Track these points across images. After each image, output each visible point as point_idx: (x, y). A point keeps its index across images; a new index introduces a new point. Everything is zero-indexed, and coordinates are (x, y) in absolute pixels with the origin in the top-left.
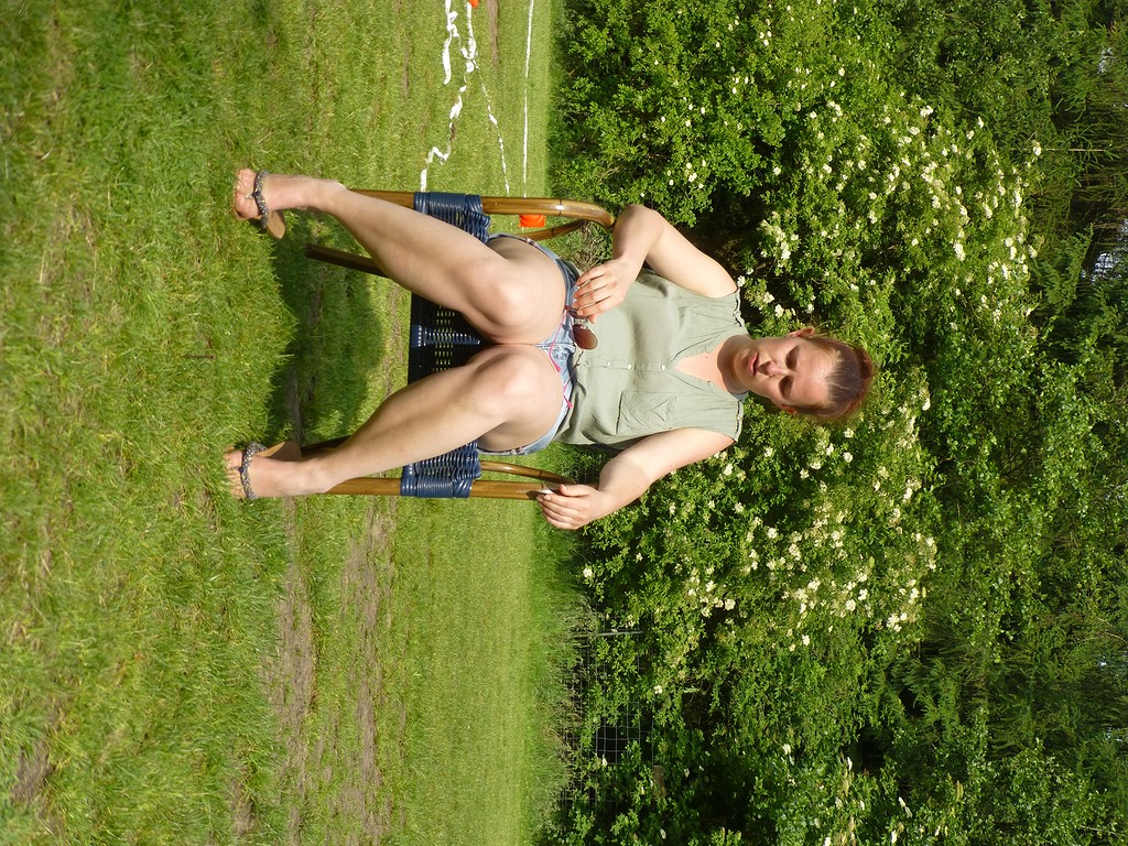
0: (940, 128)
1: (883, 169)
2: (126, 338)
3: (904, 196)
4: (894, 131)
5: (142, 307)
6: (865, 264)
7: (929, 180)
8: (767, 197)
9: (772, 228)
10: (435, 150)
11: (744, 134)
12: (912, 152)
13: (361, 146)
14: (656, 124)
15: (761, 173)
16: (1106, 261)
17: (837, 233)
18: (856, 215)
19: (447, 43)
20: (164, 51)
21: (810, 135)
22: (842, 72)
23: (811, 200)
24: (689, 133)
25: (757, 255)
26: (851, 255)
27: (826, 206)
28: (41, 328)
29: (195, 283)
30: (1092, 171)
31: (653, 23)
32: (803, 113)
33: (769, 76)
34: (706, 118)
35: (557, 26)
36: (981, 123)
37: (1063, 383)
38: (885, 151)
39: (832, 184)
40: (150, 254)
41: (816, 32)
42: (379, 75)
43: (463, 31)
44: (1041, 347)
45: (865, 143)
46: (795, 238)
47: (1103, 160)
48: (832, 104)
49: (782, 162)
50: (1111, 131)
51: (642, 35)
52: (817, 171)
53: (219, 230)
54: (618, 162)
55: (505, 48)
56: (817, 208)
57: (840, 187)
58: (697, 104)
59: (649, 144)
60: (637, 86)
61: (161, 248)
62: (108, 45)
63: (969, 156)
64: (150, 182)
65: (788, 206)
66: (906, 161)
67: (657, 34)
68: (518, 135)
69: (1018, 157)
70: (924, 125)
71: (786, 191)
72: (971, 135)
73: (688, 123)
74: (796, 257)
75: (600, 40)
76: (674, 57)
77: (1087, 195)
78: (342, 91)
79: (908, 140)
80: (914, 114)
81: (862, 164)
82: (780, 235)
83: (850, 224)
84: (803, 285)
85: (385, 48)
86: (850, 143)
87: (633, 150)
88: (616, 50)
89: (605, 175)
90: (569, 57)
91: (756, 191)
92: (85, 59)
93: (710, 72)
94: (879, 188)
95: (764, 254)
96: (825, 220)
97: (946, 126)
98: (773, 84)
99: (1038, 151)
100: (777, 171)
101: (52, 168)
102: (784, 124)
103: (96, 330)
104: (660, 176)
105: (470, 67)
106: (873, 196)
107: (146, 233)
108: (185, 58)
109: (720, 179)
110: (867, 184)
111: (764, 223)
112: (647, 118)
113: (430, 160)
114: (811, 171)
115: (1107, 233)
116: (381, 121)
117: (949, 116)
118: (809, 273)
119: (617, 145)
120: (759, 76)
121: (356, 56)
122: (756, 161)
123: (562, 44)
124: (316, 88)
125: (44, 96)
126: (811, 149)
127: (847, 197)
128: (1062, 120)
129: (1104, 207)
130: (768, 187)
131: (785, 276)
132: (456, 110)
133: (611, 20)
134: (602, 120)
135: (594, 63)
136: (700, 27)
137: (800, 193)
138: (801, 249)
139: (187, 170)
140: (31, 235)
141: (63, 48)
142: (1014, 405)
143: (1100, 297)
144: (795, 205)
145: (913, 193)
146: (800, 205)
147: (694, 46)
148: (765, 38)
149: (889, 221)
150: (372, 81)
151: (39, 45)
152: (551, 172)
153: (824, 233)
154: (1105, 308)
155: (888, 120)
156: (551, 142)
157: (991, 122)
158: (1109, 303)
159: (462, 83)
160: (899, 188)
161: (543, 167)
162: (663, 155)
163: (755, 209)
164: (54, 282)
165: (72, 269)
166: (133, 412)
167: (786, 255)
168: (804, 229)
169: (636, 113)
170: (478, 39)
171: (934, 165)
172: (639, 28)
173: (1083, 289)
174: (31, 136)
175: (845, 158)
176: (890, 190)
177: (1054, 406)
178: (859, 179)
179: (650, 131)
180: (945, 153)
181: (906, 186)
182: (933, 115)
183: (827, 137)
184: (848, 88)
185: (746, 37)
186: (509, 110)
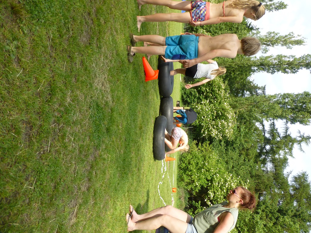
0: (233, 178)
1: (226, 184)
2: (113, 214)
3: (229, 188)
4: (227, 178)
5: (116, 209)
6: (224, 198)
7: (233, 185)
8: (209, 188)
9: (210, 192)
10: (160, 182)
11: (205, 178)
12: (230, 181)
13: (149, 183)
14: (192, 177)
15: (208, 184)
16: (262, 198)
17: (219, 193)
18: (222, 190)
19: (162, 167)
20: (122, 172)
21: (214, 179)
22: (218, 169)
23: (215, 188)
24: (197, 178)
25: (208, 197)
26: (222, 197)
27: (217, 189)
28: (101, 214)
29: (124, 205)
30: (257, 184)
31: (191, 163)
32: (213, 175)
33: (207, 170)
34: (199, 176)
35: (178, 163)
36: (239, 177)
37: (257, 217)
38: (226, 181)
39: (218, 186)
40: (118, 201)
41: (214, 164)
42: (152, 173)
43: (165, 165)
44: (253, 212)
45: (222, 180)
46: (213, 194)
47: (259, 183)
48: (217, 174)
49: (211, 183)
50: (259, 178)
51: (190, 164)
52: (216, 184)
53: (128, 197)
54: (187, 182)
55: (170, 167)
56: (216, 190)
57: (219, 186)
58: (198, 174)
59: (191, 180)
60: (189, 171)
61: (120, 200)
62: (115, 173)
63: (238, 182)
64: (119, 191)
65: (212, 189)
66: (229, 182)
67: (192, 164)
68: (172, 179)
69: (246, 182)
70: (231, 177)
71: (211, 187)
72: (238, 179)
73: (197, 177)
74: (214, 197)
75: (184, 165)
76: (194, 167)
77: (257, 188)
78: (147, 176)
79: (229, 180)
80: (229, 176)
81: (222, 183)
82: (211, 194)
83: (221, 192)
84: (215, 201)
85: (153, 169)
86: (220, 180)
87: (189, 181)
88: (186, 166)
89: (185, 184)
90: (180, 168)
91: (207, 187)
92: (111, 175)
93: (199, 169)
94: (225, 186)
95: (209, 196)
96: (218, 191)
97: (234, 177)
98: (208, 171)
99: (248, 181)
100: (210, 184)
101: (105, 190)
102: (211, 177)
103: (109, 213)
104: (193, 184)
105: (165, 170)
106: (224, 188)
107: (118, 198)
108: (125, 173)
109: (202, 185)
110: (223, 186)
111: (209, 192)
112: (191, 176)
113: (159, 184)
114: (215, 184)
115: (261, 193)
116: (152, 179)
117: (235, 176)
118: (216, 200)
119: (187, 179)
120: (206, 170)
121: (149, 170)
122: (207, 182)
123: (179, 166)
124: (143, 175)
125: (105, 181)
126: (215, 181)
127: (220, 188)
128: (252, 177)
129: (260, 190)
130: (209, 186)
131: (212, 200)
132: (163, 176)
133: (185, 162)
134: (184, 176)
135: (183, 168)
136: (198, 163)
137: (213, 187)
138: (214, 196)
139: (124, 189)
140: (101, 200)
141: (108, 173)
142: (250, 221)
143: (262, 203)
144: (213, 189)
145: (230, 187)
146: (214, 189)
147: (197, 166)
148: (207, 164)
149: (227, 192)
150: (151, 174)
151: (105, 174)
152: (177, 184)
153: (218, 193)
154: (262, 205)
155: (226, 177)
156: (177, 179)
157: (241, 177)
158: (263, 204)
159: (164, 173)
160: (228, 187)
161: (176, 183)
162: (193, 181)
163: (207, 190)
164: (103, 207)
165: (106, 204)
166: (113, 225)
167: (212, 197)
168: (214, 193)
169: (189, 175)
170: (167, 166)
171: (233, 183)
172: (189, 163)
173: (259, 202)
174: (103, 186)
175: (220, 182)
176: (227, 187)
177: (257, 222)
178: (222, 185)
179: (191, 178)
180: (235, 181)
181: (229, 186)
182: (232, 176)
183: (217, 179)
184: (219, 171)
185: (204, 164)
186: (171, 176)
